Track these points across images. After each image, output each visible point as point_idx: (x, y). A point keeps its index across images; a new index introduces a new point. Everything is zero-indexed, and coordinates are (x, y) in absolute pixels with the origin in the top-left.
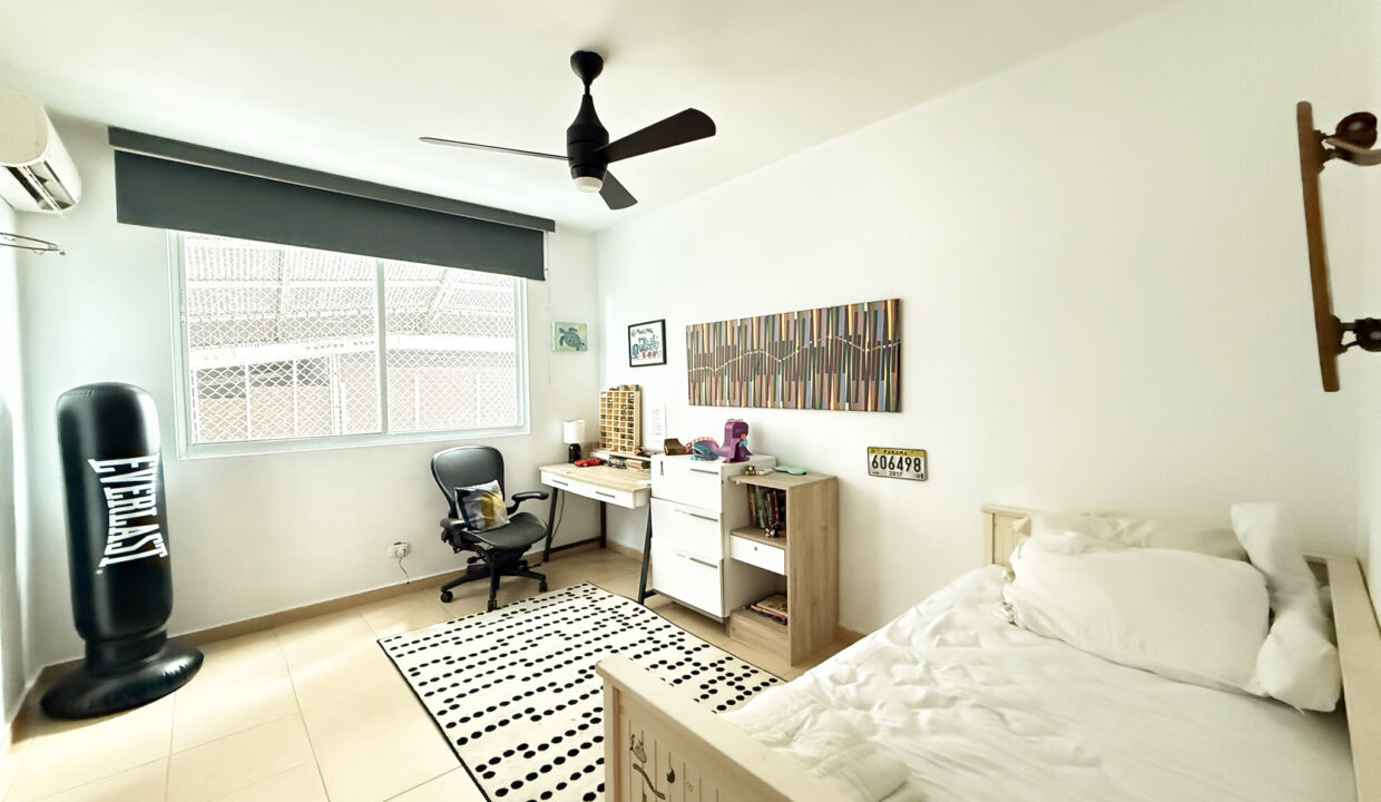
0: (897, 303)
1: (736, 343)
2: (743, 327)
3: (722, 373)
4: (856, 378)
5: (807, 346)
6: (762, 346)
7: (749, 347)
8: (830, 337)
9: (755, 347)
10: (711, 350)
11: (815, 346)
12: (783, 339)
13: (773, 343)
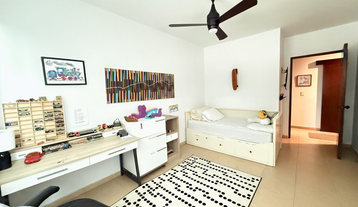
0: (173, 75)
1: (133, 79)
2: (136, 74)
3: (127, 89)
4: (167, 91)
5: (157, 82)
6: (143, 81)
7: (138, 81)
8: (162, 81)
9: (141, 81)
10: (121, 80)
11: (159, 83)
12: (150, 80)
13: (147, 81)
